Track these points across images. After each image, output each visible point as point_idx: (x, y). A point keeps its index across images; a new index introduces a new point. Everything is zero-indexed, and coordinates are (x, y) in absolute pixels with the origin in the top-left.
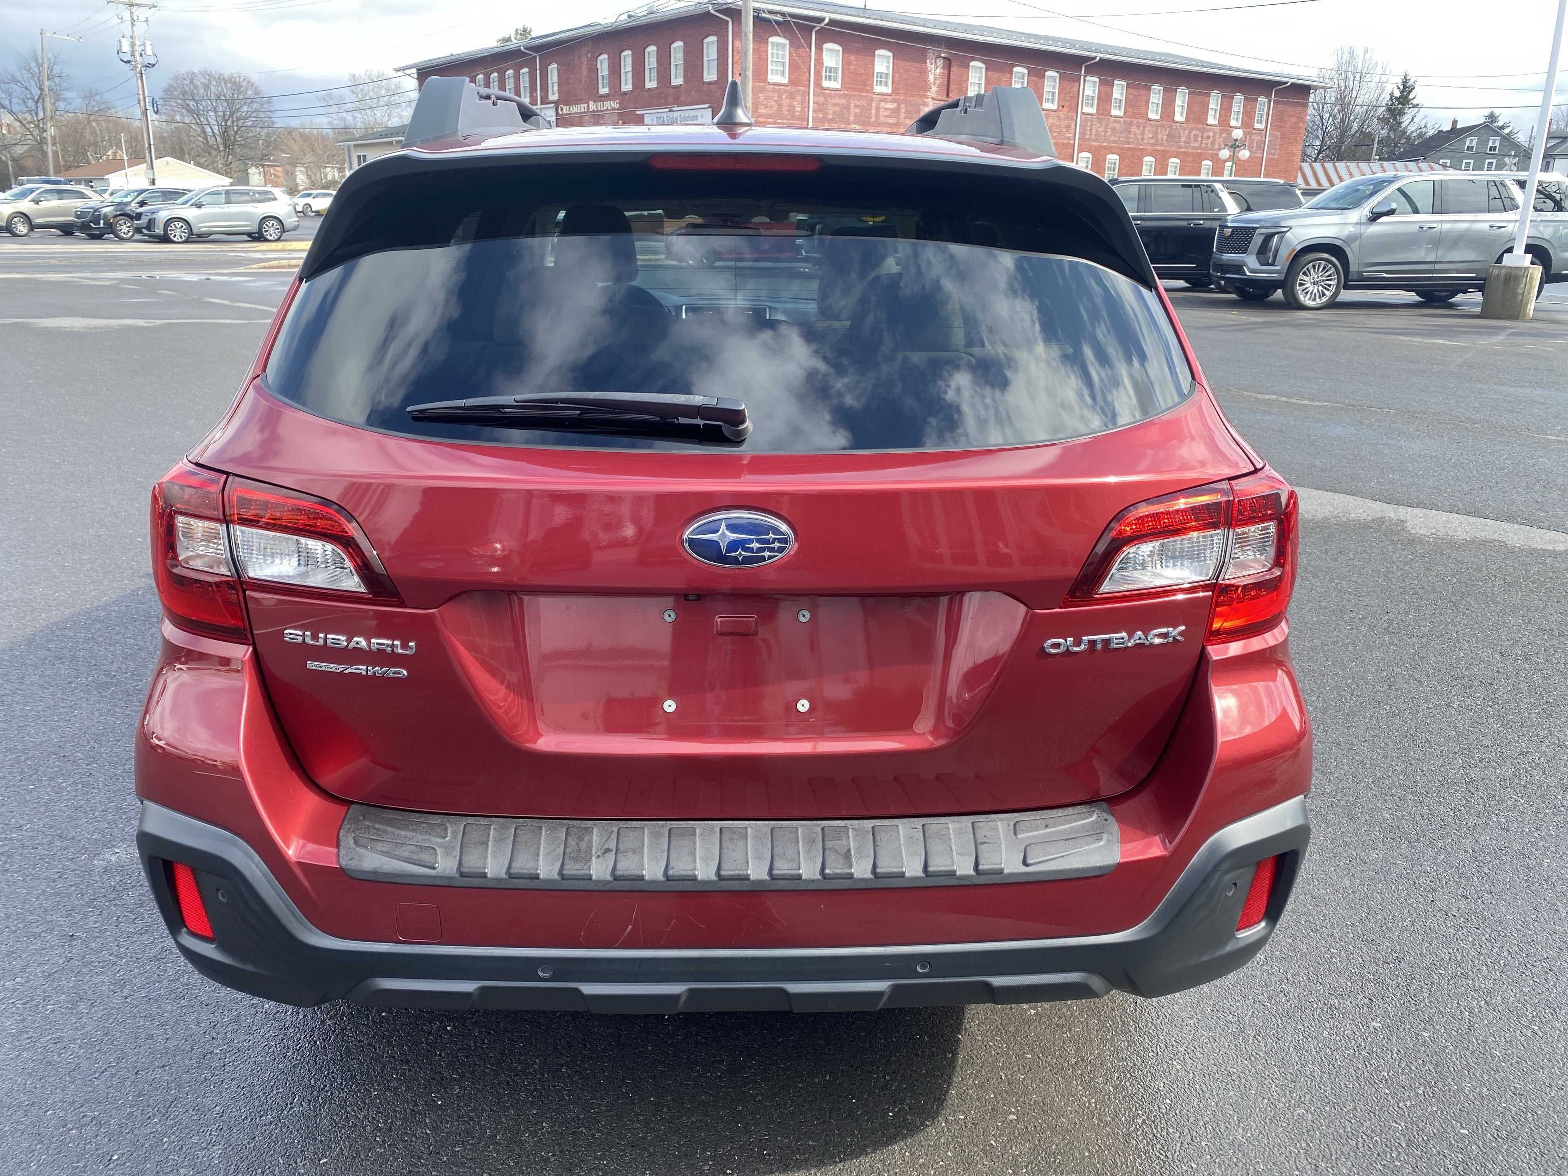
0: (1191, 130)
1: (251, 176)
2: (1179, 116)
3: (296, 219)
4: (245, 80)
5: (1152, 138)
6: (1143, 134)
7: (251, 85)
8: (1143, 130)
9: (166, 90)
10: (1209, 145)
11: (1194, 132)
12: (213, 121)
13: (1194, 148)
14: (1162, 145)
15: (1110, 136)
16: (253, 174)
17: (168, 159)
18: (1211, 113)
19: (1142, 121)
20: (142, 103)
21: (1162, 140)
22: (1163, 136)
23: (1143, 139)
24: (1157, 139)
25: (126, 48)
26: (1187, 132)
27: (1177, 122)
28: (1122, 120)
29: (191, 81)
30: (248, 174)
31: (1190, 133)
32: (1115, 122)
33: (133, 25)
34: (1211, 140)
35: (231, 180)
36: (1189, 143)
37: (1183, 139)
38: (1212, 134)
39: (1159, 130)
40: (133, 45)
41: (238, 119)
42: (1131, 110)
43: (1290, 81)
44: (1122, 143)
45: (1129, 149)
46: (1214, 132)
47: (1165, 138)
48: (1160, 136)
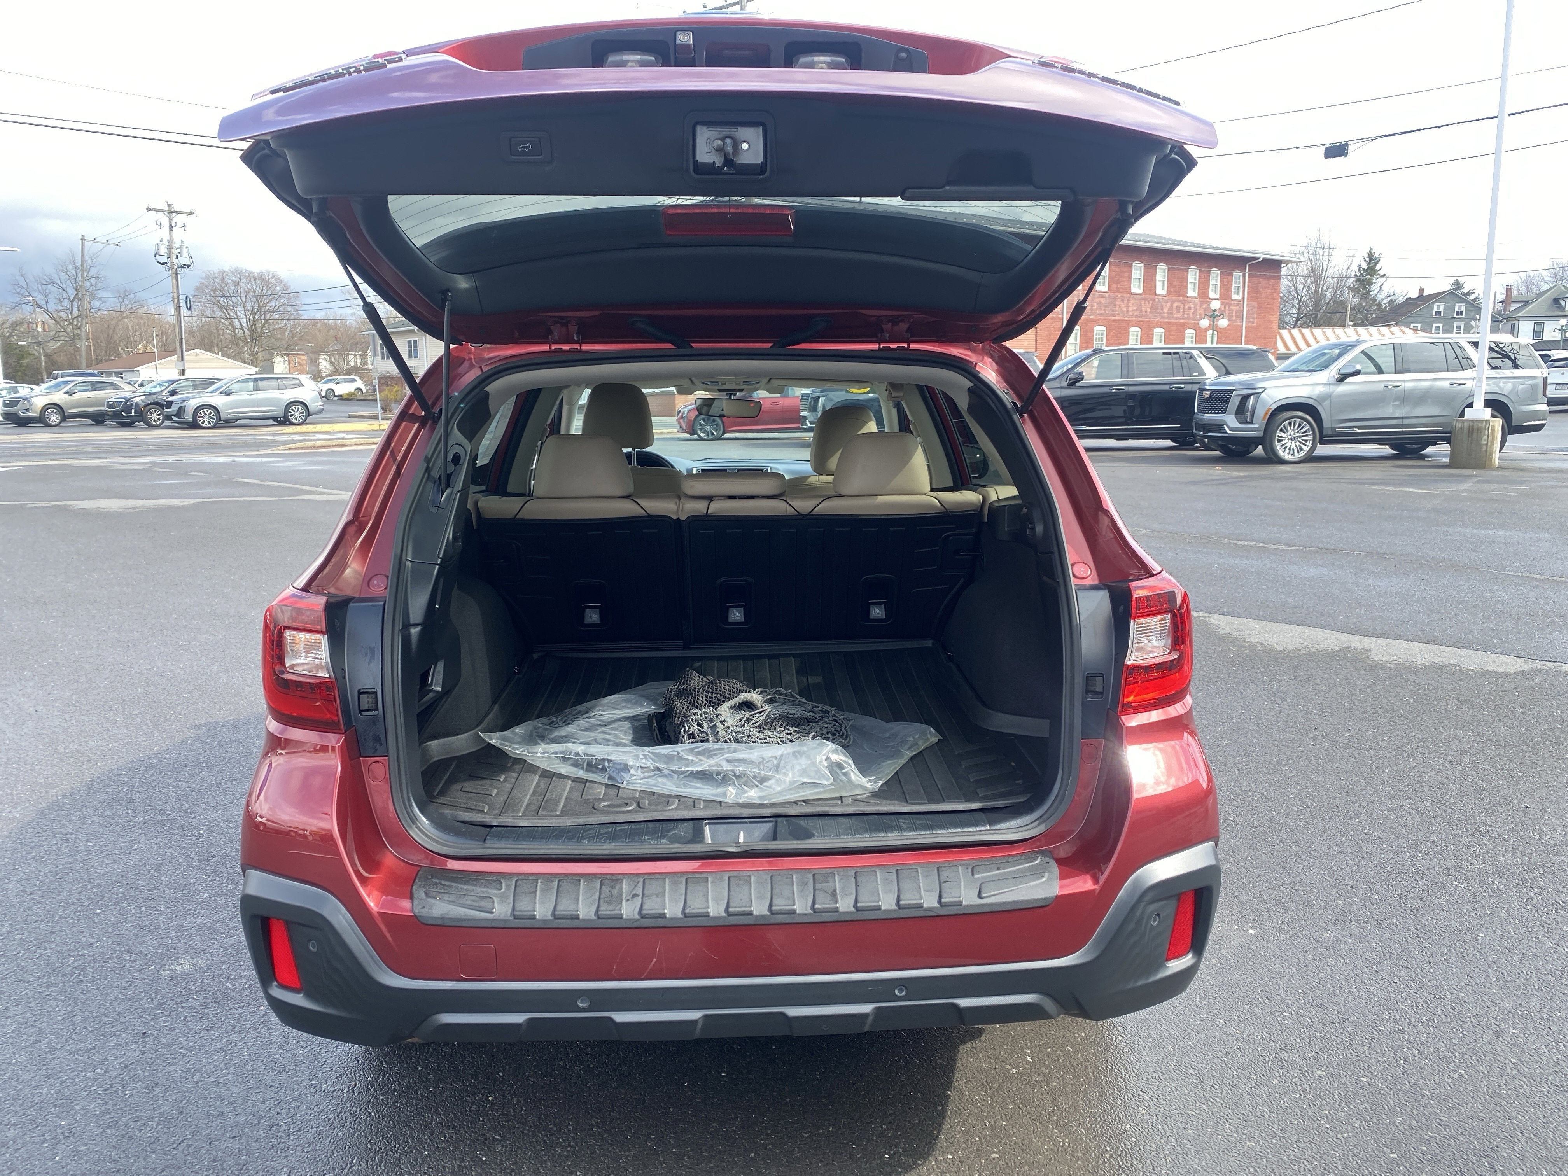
0: (1173, 302)
1: (276, 365)
2: (1161, 290)
3: (321, 403)
4: (273, 277)
5: (1136, 310)
6: (1128, 306)
7: (280, 281)
8: (1128, 303)
9: (197, 289)
10: (1191, 316)
11: (1176, 304)
12: (241, 315)
13: (1177, 318)
14: (1146, 316)
15: (1096, 309)
16: (279, 363)
17: (197, 351)
18: (1190, 287)
19: (1126, 295)
20: (176, 300)
21: (1146, 312)
22: (1147, 308)
23: (1128, 311)
24: (1141, 311)
25: (163, 250)
26: (1169, 304)
27: (1159, 296)
28: (1107, 294)
29: (223, 279)
30: (273, 363)
31: (1172, 305)
32: (1101, 296)
33: (171, 230)
34: (1192, 311)
35: (257, 369)
36: (1172, 313)
37: (1166, 310)
38: (1192, 306)
39: (1143, 302)
40: (170, 248)
41: (266, 313)
42: (1114, 286)
43: (1262, 257)
44: (1108, 315)
45: (1115, 321)
46: (1195, 304)
47: (1149, 310)
48: (1144, 309)
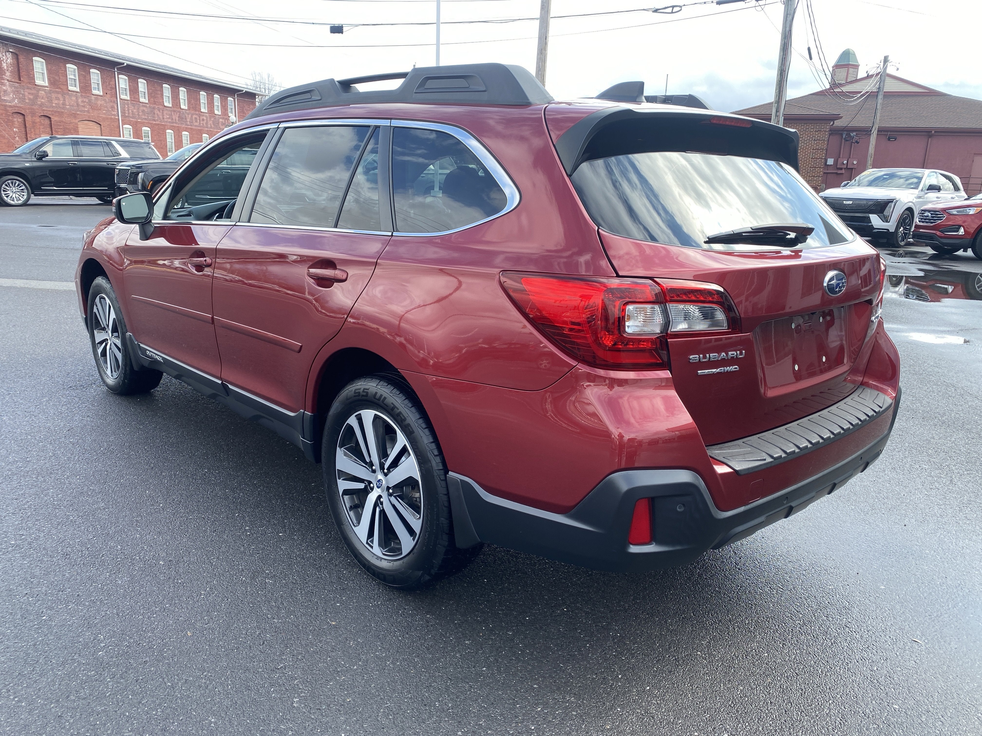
0: (192, 115)
2: (184, 106)
5: (169, 118)
6: (163, 116)
8: (163, 113)
10: (205, 125)
11: (194, 116)
13: (196, 126)
14: (176, 123)
15: (142, 115)
18: (202, 105)
19: (161, 107)
22: (176, 117)
23: (163, 118)
24: (172, 119)
26: (190, 116)
27: (183, 109)
28: (148, 105)
31: (192, 116)
32: (143, 106)
34: (205, 121)
36: (192, 122)
37: (188, 120)
38: (205, 118)
39: (173, 113)
42: (152, 99)
43: (245, 90)
44: (150, 120)
45: (156, 124)
46: (206, 117)
47: (177, 119)
48: (174, 117)
